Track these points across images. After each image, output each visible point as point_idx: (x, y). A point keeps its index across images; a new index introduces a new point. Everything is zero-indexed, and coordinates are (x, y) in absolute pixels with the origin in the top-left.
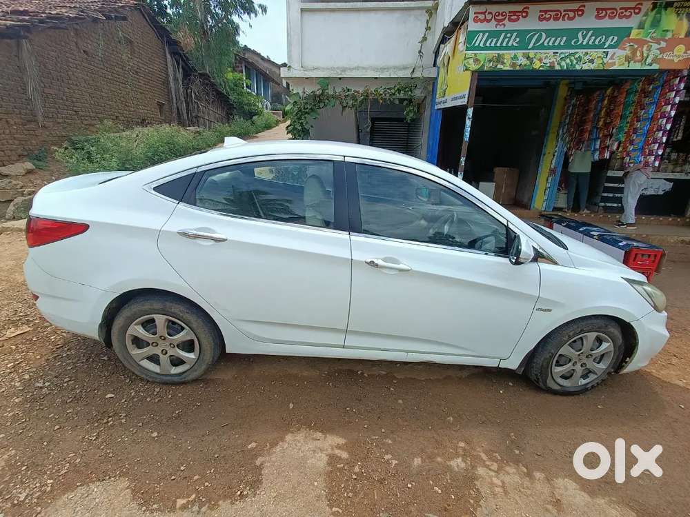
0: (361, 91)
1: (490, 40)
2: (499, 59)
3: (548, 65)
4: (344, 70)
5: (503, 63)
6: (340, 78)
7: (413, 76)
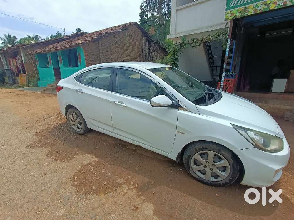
0: (200, 39)
1: (240, 2)
2: (246, 10)
3: (282, 4)
4: (193, 31)
5: (248, 12)
6: (191, 35)
7: (227, 27)
